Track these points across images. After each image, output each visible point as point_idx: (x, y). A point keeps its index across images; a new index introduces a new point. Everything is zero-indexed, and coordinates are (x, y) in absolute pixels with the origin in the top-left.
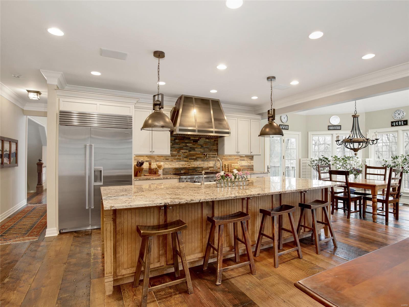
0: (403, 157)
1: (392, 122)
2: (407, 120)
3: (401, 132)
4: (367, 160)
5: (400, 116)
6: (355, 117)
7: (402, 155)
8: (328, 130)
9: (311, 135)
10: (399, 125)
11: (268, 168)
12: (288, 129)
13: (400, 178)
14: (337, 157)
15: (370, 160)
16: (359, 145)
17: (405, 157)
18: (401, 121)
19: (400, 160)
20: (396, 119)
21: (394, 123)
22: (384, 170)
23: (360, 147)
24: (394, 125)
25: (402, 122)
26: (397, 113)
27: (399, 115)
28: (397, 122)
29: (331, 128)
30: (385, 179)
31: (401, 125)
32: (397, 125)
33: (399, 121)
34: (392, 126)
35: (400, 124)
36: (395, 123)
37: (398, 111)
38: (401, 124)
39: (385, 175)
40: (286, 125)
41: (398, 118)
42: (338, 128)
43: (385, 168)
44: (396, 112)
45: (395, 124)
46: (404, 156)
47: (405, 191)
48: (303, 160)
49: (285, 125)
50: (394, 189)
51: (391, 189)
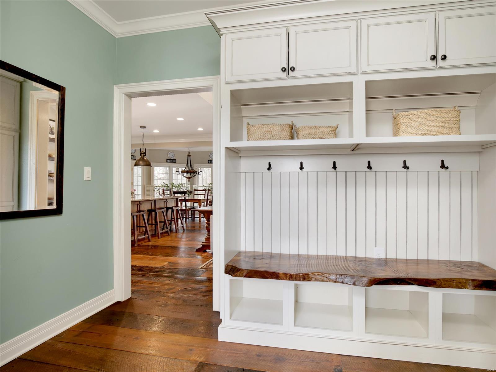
1: (209, 161)
4: (194, 186)
6: (189, 156)
8: (167, 162)
14: (174, 184)
16: (191, 175)
20: (211, 159)
22: (204, 192)
23: (191, 176)
26: (211, 154)
27: (212, 156)
28: (211, 161)
29: (169, 161)
30: (205, 197)
39: (205, 195)
42: (174, 161)
43: (205, 190)
49: (134, 156)
50: (210, 202)
51: (208, 202)
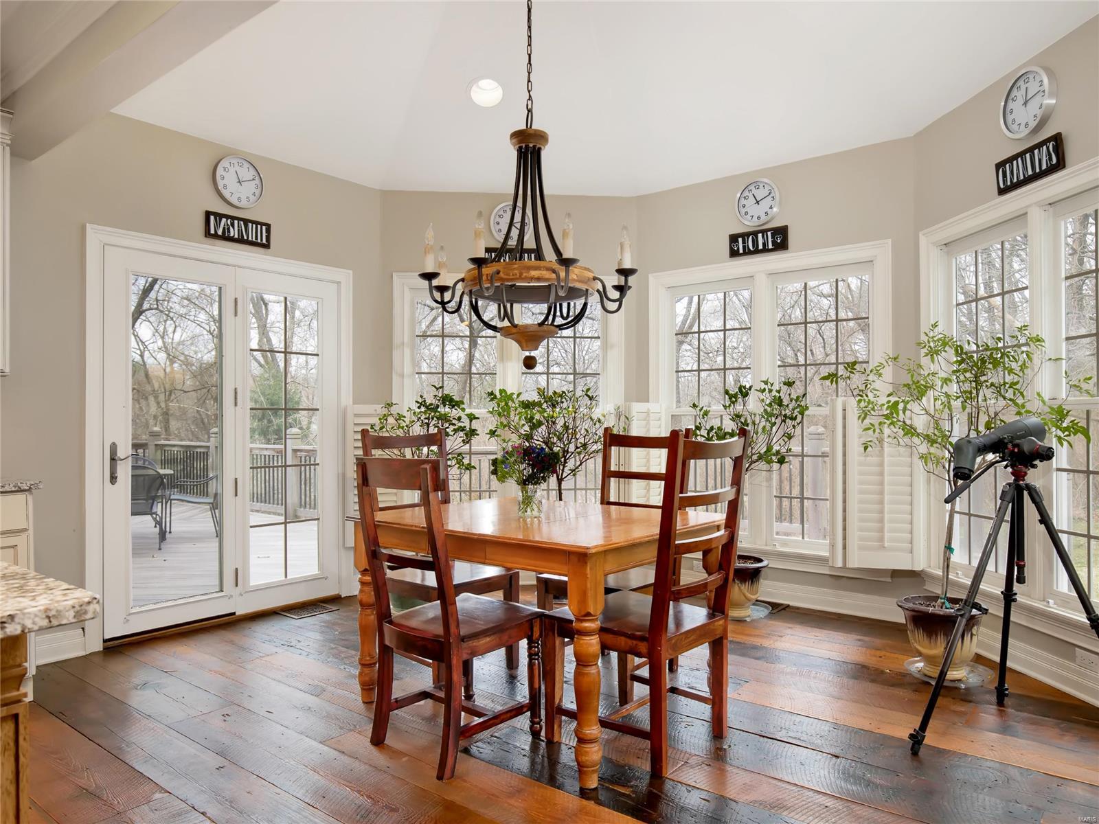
0: (770, 391)
1: (733, 239)
2: (787, 226)
3: (762, 282)
4: (637, 408)
5: (759, 210)
7: (766, 383)
9: (406, 289)
10: (757, 251)
11: (113, 459)
12: (267, 246)
13: (732, 497)
15: (648, 413)
17: (777, 391)
18: (764, 232)
19: (754, 405)
20: (748, 225)
21: (740, 240)
24: (741, 251)
25: (769, 233)
26: (750, 195)
27: (758, 202)
28: (751, 237)
31: (765, 250)
32: (752, 249)
33: (755, 234)
34: (734, 254)
35: (761, 247)
36: (744, 242)
37: (752, 187)
38: (764, 244)
40: (253, 222)
41: (755, 218)
44: (746, 193)
45: (744, 247)
46: (772, 385)
47: (779, 548)
48: (356, 415)
49: (246, 222)
